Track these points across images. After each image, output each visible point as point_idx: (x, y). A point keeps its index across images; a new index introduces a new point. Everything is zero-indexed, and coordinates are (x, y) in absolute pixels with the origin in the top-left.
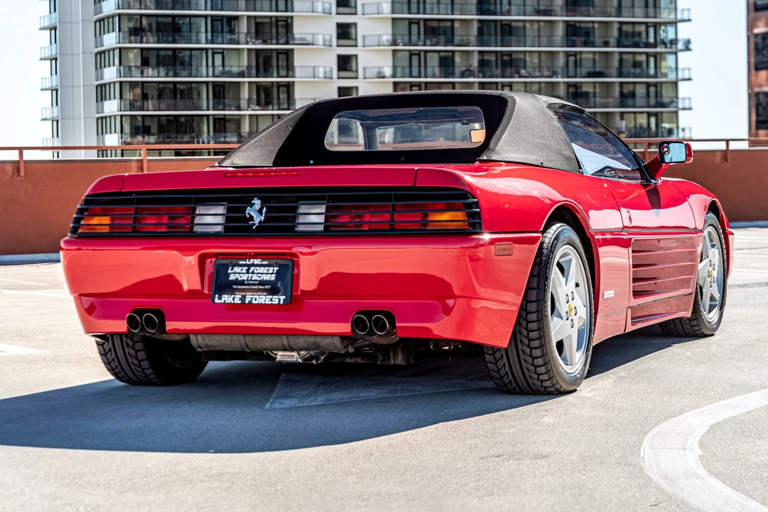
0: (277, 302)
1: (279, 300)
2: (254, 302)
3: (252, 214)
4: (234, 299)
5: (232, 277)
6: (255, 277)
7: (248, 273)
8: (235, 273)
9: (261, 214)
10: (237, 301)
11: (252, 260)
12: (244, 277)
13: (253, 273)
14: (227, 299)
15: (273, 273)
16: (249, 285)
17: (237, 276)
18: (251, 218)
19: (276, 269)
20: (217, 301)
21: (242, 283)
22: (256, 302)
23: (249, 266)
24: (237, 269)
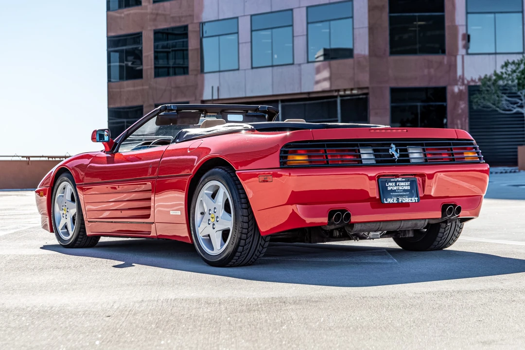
0: (414, 201)
1: (415, 200)
2: (403, 202)
3: (393, 153)
4: (393, 200)
5: (389, 188)
6: (400, 188)
7: (396, 186)
8: (390, 186)
9: (397, 152)
10: (395, 202)
11: (397, 179)
12: (395, 188)
13: (398, 185)
14: (390, 201)
15: (408, 186)
16: (398, 192)
17: (391, 187)
18: (393, 155)
19: (409, 183)
20: (385, 202)
21: (394, 191)
22: (405, 202)
23: (396, 182)
24: (390, 184)
